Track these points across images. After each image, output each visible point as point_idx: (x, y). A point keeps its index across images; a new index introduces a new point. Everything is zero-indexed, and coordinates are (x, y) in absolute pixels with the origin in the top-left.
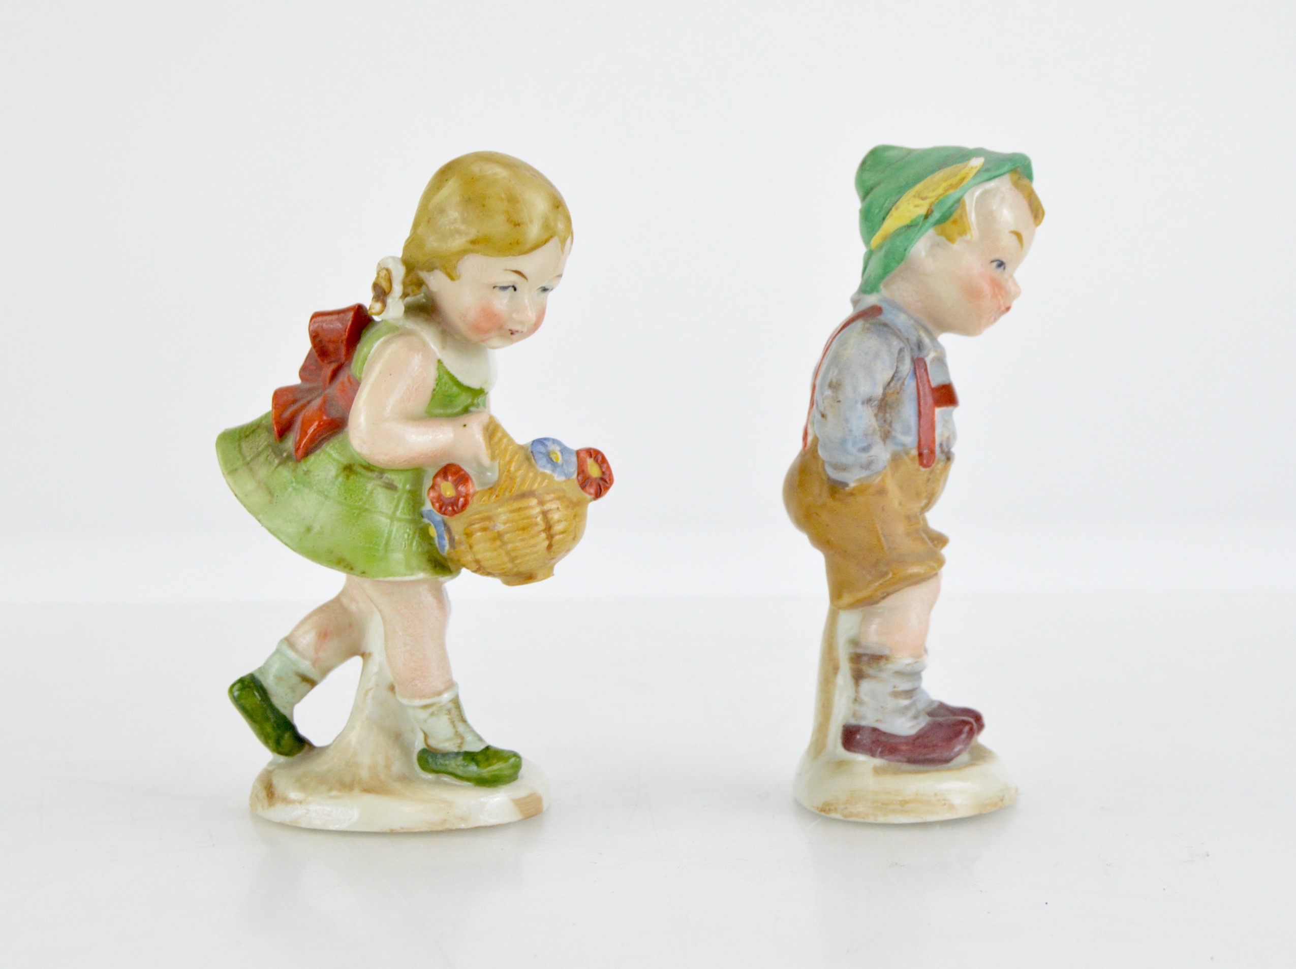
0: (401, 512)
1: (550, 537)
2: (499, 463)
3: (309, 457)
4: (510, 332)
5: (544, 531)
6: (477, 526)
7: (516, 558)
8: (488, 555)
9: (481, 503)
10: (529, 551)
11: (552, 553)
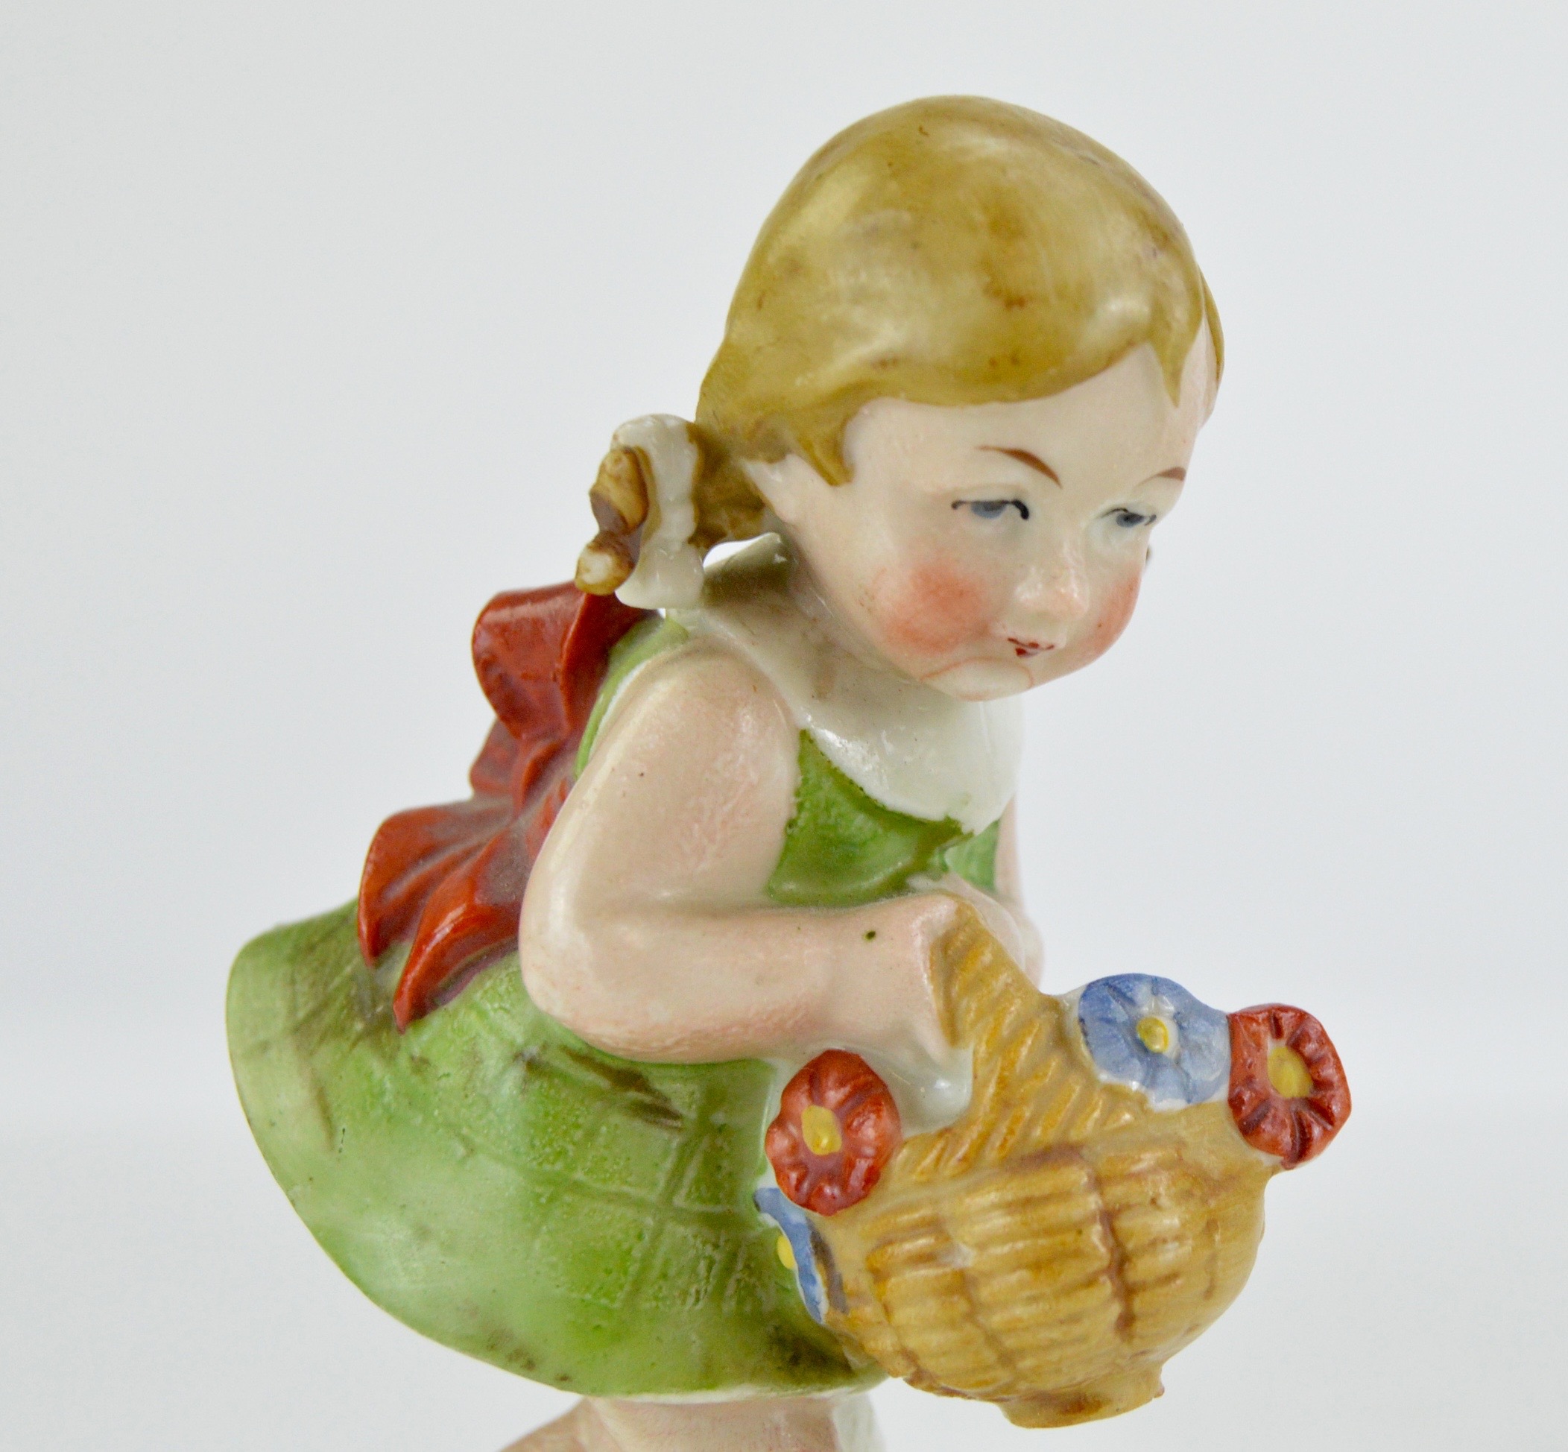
0: (689, 1194)
1: (1127, 1292)
2: (975, 1052)
3: (427, 1017)
4: (1013, 647)
5: (1107, 1270)
6: (910, 1247)
7: (1021, 1353)
8: (935, 1339)
9: (914, 1177)
10: (1056, 1334)
11: (1136, 1341)
